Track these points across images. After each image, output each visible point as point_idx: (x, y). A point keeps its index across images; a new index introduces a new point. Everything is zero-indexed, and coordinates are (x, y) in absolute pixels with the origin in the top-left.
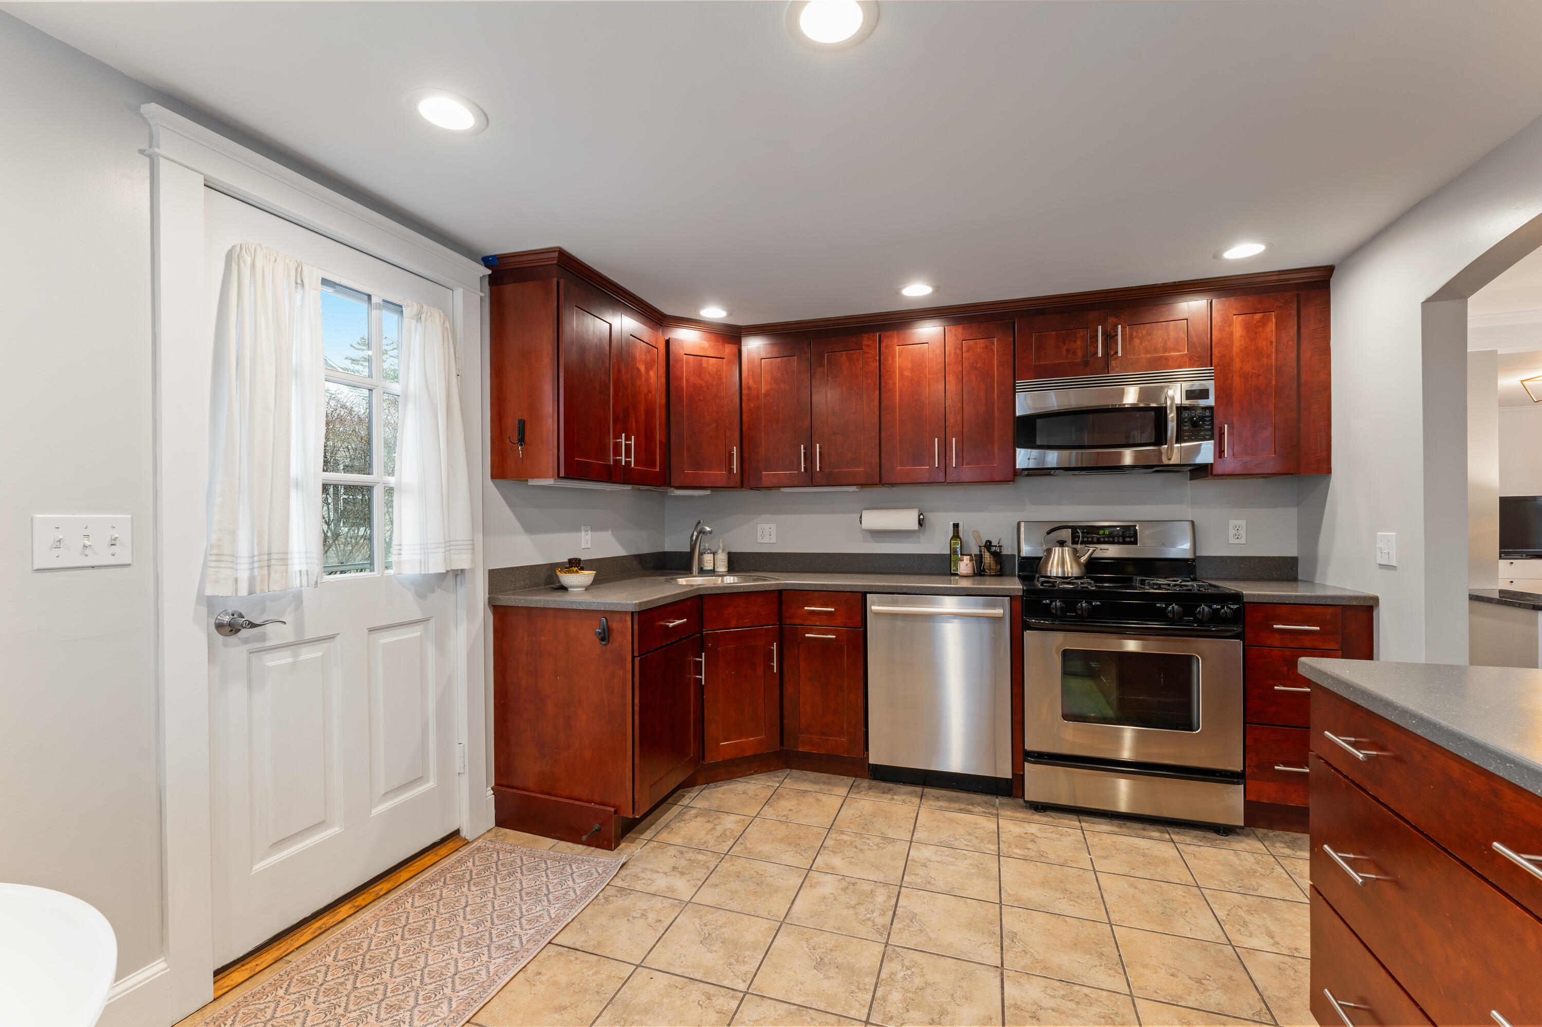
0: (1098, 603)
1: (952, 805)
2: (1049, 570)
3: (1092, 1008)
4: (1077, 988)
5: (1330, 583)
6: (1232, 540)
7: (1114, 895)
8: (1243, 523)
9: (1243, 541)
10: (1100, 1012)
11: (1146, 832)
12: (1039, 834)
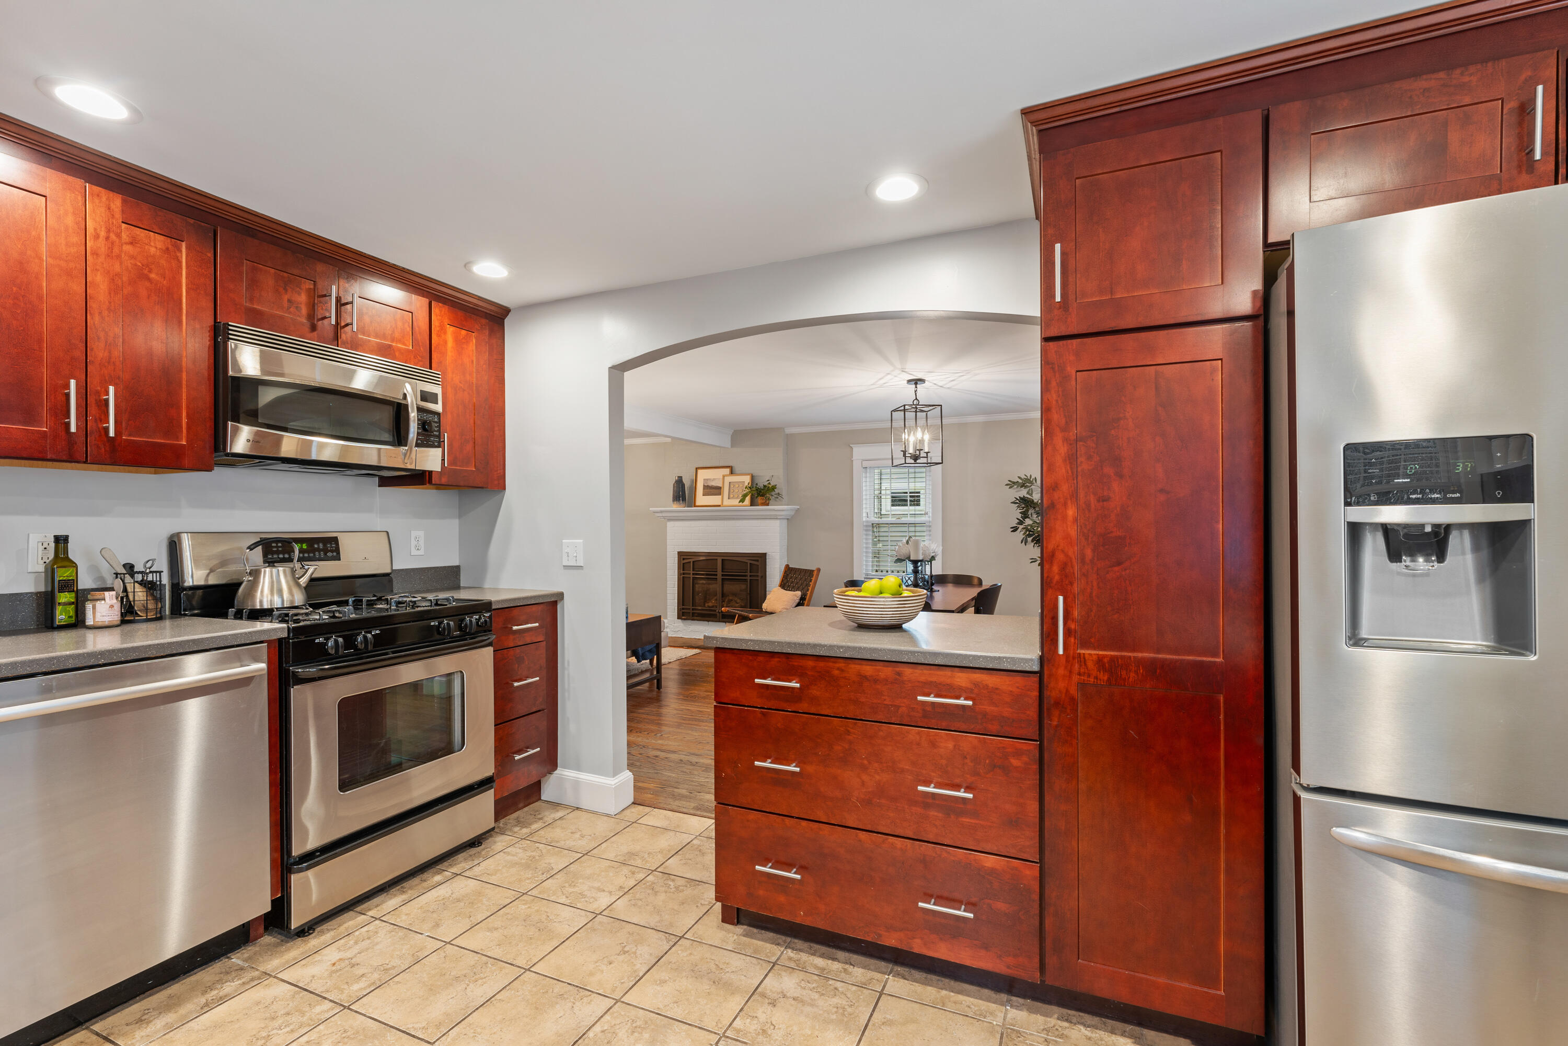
0: (378, 632)
1: (183, 1011)
2: (258, 600)
3: (620, 1034)
4: (591, 1034)
5: (503, 585)
6: (414, 552)
7: (493, 947)
8: (421, 534)
9: (421, 552)
10: (627, 1031)
11: (429, 882)
12: (348, 954)
